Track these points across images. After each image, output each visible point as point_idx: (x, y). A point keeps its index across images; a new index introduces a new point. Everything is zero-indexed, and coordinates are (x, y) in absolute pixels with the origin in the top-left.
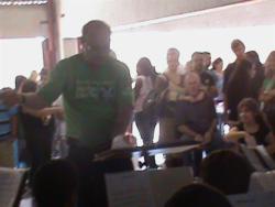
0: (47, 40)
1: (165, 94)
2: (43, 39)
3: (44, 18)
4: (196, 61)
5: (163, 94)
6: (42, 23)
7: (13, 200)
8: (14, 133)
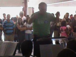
0: (24, 8)
1: (56, 24)
2: (23, 7)
3: (23, 2)
4: (67, 15)
5: (55, 24)
6: (23, 3)
7: (14, 50)
8: (14, 33)
